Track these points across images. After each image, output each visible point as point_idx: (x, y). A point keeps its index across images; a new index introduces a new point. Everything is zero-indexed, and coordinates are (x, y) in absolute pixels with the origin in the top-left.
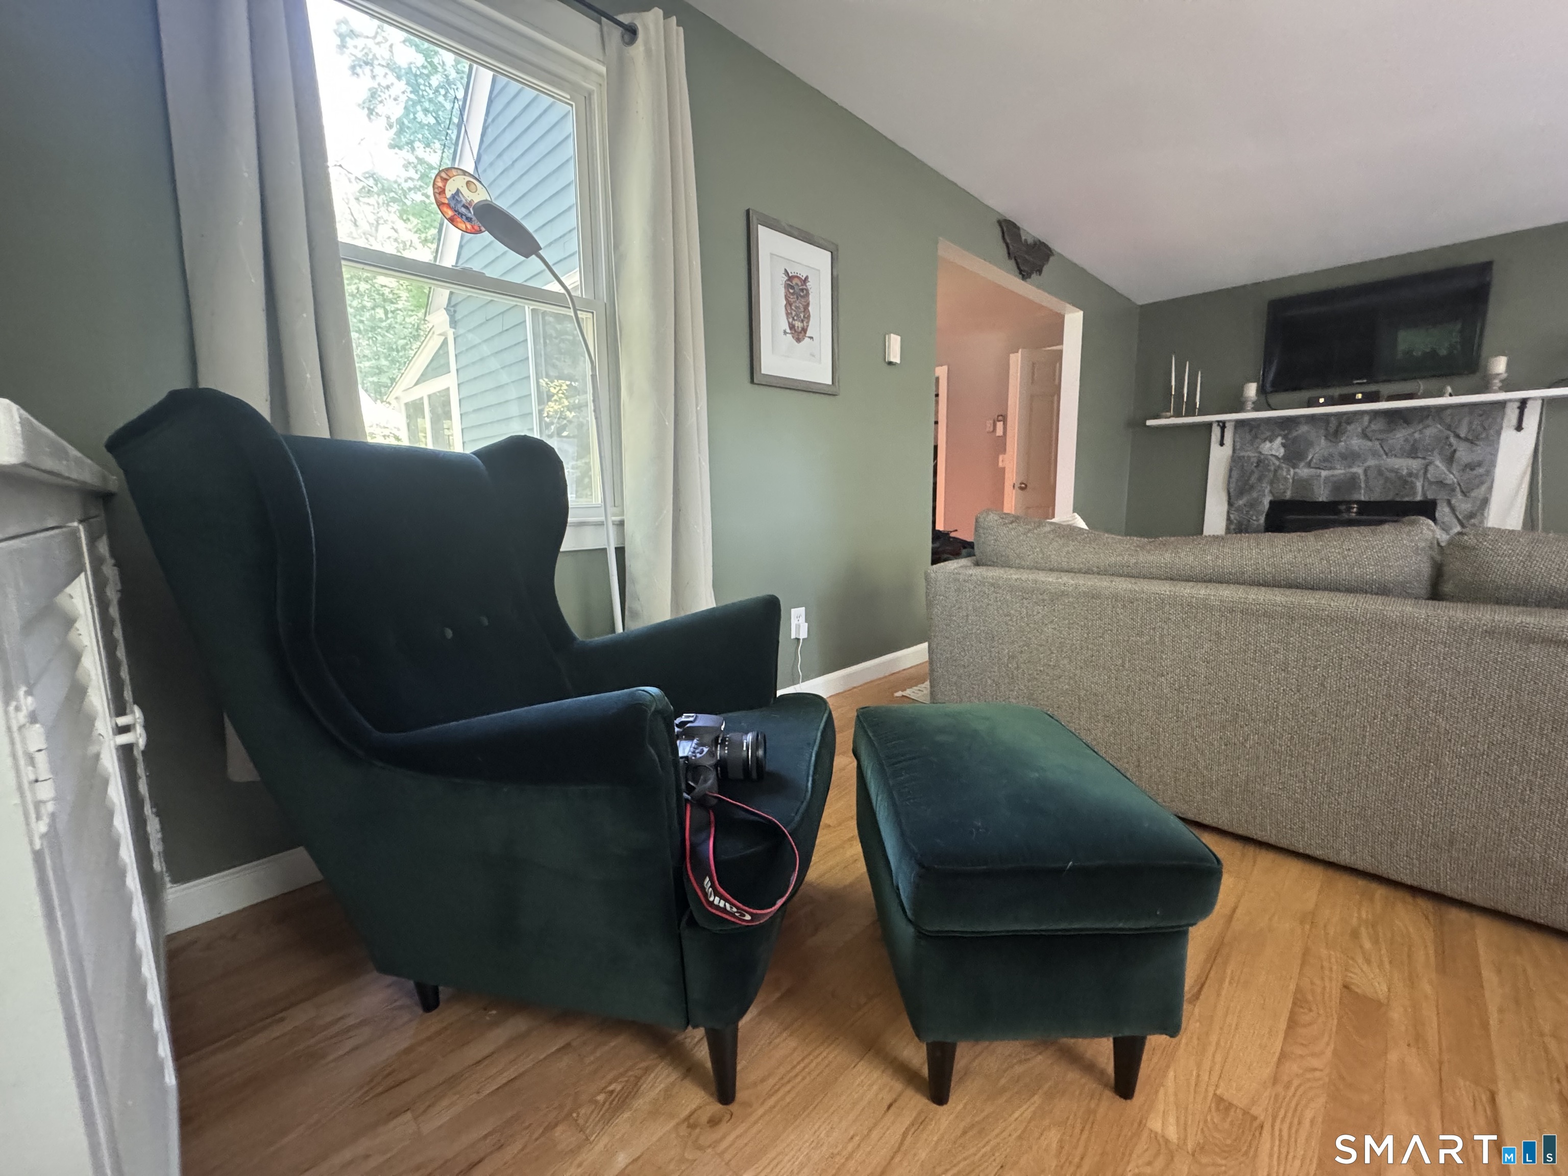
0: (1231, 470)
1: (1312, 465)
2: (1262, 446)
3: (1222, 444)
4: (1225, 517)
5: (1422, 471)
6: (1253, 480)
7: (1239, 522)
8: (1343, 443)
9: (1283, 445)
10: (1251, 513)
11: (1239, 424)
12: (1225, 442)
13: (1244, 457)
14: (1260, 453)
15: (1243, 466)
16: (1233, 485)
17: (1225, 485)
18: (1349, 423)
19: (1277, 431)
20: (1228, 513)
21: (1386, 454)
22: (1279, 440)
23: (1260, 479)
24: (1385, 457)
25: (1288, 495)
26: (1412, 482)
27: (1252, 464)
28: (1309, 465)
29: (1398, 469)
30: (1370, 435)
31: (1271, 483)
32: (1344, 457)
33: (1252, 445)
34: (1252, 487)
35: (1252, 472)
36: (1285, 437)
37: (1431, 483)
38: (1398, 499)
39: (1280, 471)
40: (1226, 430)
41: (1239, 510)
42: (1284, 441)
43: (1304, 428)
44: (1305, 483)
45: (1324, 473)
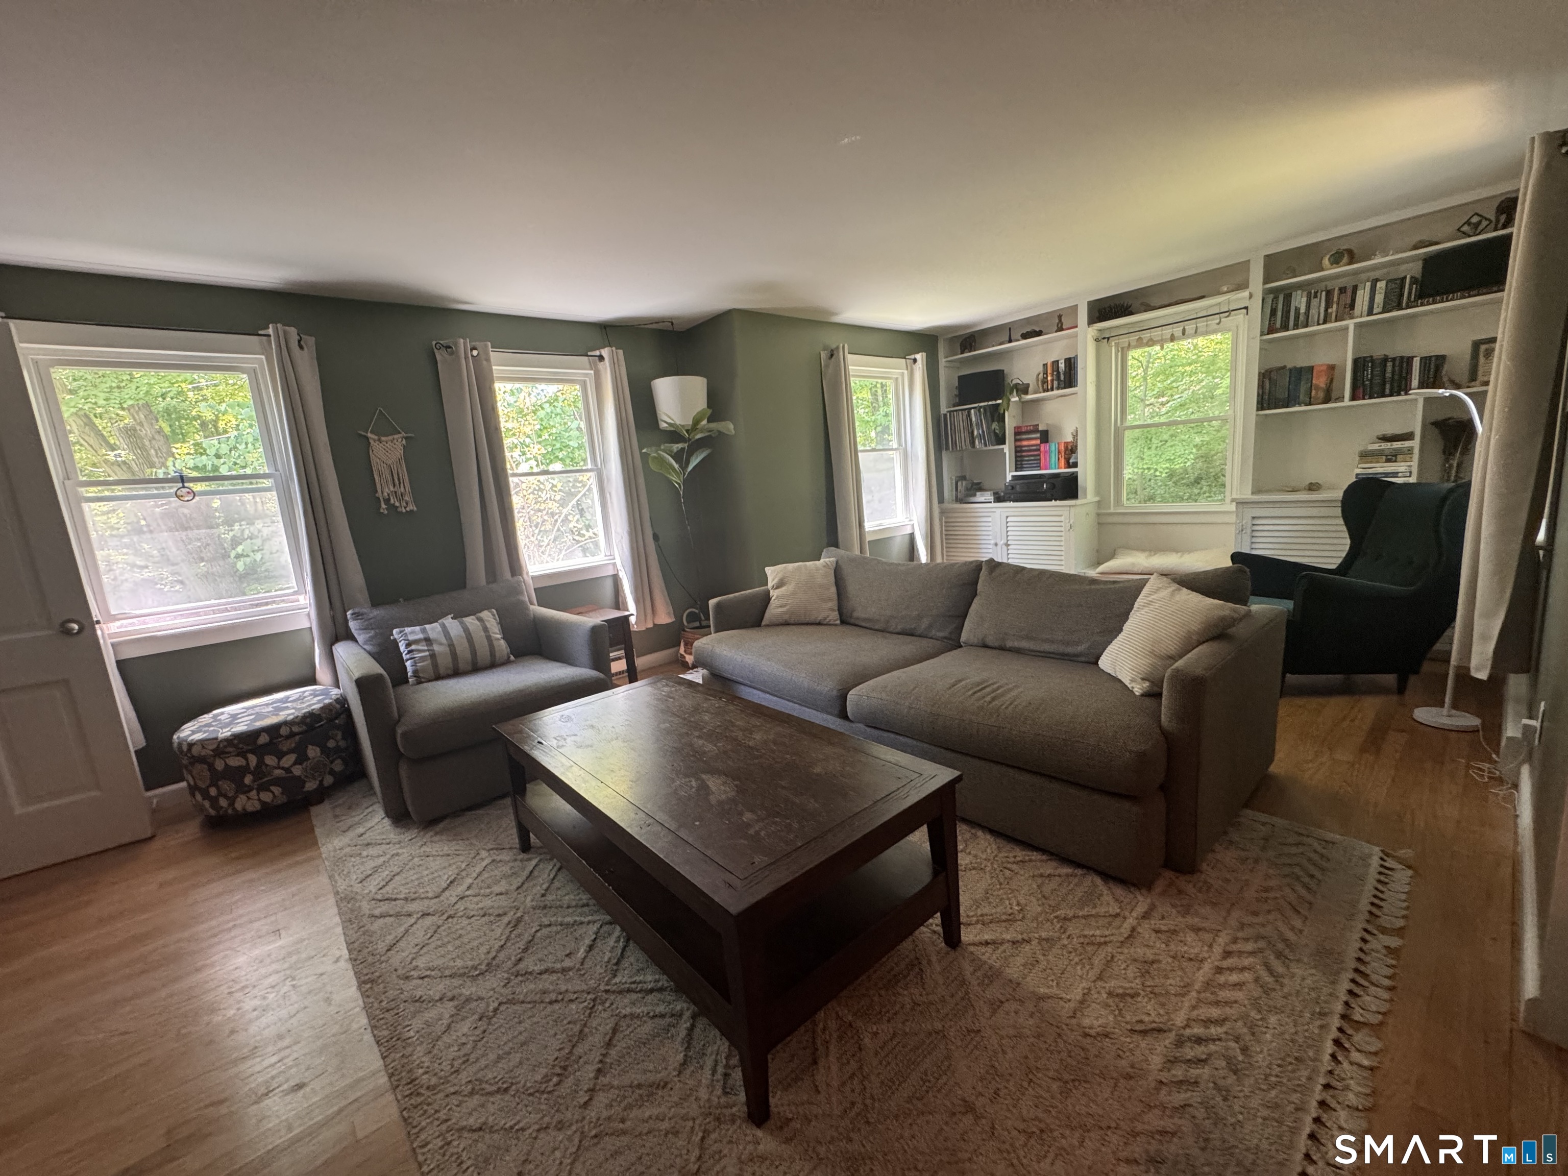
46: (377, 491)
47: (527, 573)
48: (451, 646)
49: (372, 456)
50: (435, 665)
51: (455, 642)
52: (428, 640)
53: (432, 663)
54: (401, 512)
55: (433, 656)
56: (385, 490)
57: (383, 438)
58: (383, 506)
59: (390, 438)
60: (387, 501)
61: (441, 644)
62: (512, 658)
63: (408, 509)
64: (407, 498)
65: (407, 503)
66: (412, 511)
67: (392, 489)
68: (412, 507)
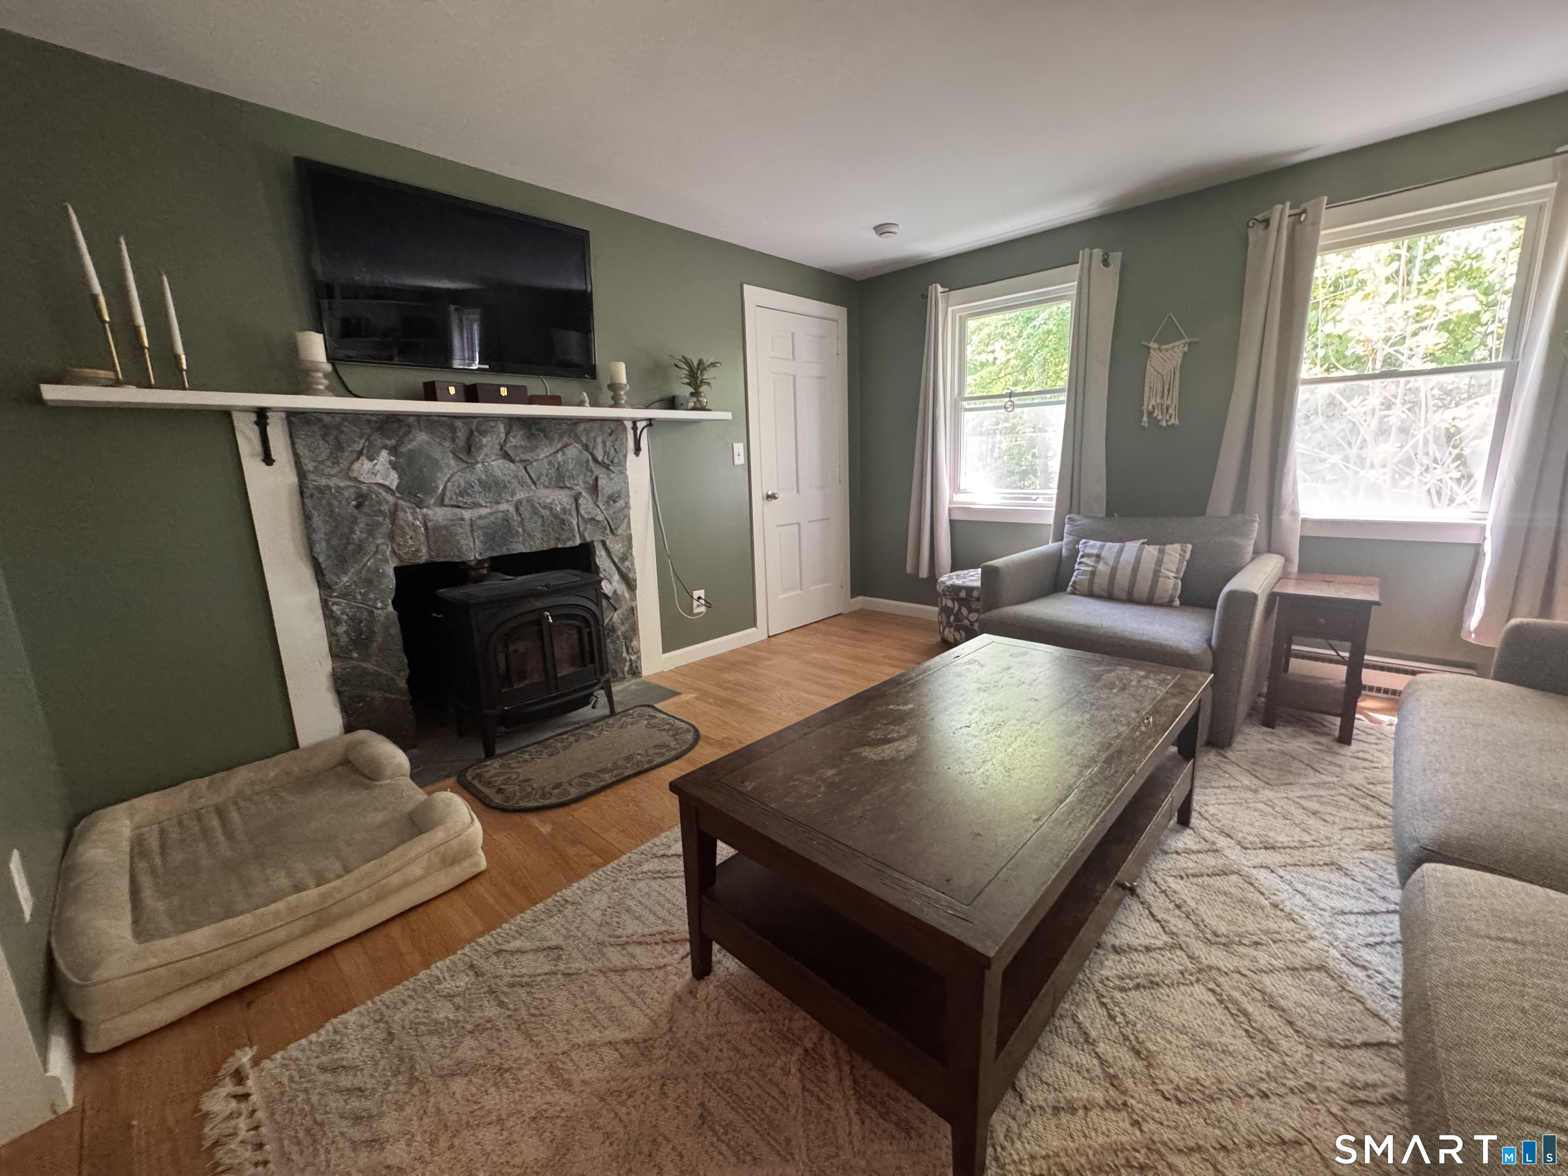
0: (307, 518)
1: (447, 502)
2: (356, 466)
3: (268, 459)
4: (320, 613)
5: (574, 506)
6: (358, 535)
7: (352, 619)
8: (480, 465)
9: (394, 466)
10: (372, 596)
11: (293, 417)
12: (274, 457)
13: (328, 487)
14: (356, 480)
15: (330, 504)
16: (321, 548)
17: (302, 550)
18: (483, 433)
19: (378, 440)
20: (325, 604)
21: (535, 483)
22: (384, 456)
23: (371, 531)
24: (533, 487)
25: (424, 556)
26: (569, 521)
27: (348, 504)
28: (441, 503)
29: (551, 503)
30: (511, 453)
31: (391, 537)
32: (486, 486)
33: (336, 463)
34: (360, 548)
35: (355, 520)
36: (393, 450)
37: (586, 521)
38: (560, 546)
39: (401, 514)
40: (269, 429)
41: (345, 594)
42: (393, 458)
43: (421, 438)
44: (444, 532)
45: (467, 514)
46: (1143, 405)
47: (1294, 514)
48: (1114, 569)
49: (1149, 367)
50: (1091, 582)
51: (1119, 567)
52: (1098, 557)
53: (1089, 580)
54: (1161, 426)
55: (1093, 573)
56: (1150, 401)
57: (1164, 347)
58: (1145, 418)
59: (1171, 345)
60: (1150, 414)
61: (1106, 564)
62: (1177, 602)
63: (1169, 423)
64: (1171, 411)
65: (1170, 417)
66: (1173, 425)
67: (1159, 400)
68: (1174, 421)
